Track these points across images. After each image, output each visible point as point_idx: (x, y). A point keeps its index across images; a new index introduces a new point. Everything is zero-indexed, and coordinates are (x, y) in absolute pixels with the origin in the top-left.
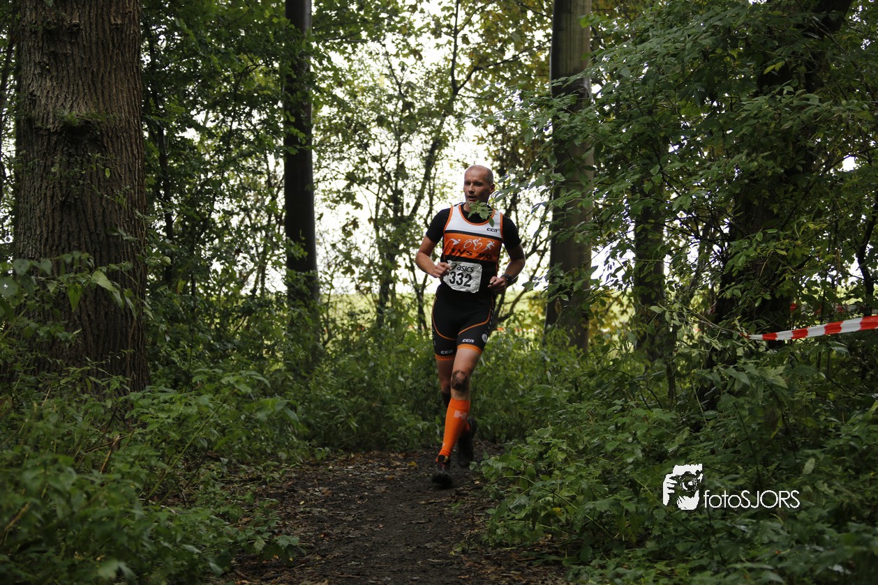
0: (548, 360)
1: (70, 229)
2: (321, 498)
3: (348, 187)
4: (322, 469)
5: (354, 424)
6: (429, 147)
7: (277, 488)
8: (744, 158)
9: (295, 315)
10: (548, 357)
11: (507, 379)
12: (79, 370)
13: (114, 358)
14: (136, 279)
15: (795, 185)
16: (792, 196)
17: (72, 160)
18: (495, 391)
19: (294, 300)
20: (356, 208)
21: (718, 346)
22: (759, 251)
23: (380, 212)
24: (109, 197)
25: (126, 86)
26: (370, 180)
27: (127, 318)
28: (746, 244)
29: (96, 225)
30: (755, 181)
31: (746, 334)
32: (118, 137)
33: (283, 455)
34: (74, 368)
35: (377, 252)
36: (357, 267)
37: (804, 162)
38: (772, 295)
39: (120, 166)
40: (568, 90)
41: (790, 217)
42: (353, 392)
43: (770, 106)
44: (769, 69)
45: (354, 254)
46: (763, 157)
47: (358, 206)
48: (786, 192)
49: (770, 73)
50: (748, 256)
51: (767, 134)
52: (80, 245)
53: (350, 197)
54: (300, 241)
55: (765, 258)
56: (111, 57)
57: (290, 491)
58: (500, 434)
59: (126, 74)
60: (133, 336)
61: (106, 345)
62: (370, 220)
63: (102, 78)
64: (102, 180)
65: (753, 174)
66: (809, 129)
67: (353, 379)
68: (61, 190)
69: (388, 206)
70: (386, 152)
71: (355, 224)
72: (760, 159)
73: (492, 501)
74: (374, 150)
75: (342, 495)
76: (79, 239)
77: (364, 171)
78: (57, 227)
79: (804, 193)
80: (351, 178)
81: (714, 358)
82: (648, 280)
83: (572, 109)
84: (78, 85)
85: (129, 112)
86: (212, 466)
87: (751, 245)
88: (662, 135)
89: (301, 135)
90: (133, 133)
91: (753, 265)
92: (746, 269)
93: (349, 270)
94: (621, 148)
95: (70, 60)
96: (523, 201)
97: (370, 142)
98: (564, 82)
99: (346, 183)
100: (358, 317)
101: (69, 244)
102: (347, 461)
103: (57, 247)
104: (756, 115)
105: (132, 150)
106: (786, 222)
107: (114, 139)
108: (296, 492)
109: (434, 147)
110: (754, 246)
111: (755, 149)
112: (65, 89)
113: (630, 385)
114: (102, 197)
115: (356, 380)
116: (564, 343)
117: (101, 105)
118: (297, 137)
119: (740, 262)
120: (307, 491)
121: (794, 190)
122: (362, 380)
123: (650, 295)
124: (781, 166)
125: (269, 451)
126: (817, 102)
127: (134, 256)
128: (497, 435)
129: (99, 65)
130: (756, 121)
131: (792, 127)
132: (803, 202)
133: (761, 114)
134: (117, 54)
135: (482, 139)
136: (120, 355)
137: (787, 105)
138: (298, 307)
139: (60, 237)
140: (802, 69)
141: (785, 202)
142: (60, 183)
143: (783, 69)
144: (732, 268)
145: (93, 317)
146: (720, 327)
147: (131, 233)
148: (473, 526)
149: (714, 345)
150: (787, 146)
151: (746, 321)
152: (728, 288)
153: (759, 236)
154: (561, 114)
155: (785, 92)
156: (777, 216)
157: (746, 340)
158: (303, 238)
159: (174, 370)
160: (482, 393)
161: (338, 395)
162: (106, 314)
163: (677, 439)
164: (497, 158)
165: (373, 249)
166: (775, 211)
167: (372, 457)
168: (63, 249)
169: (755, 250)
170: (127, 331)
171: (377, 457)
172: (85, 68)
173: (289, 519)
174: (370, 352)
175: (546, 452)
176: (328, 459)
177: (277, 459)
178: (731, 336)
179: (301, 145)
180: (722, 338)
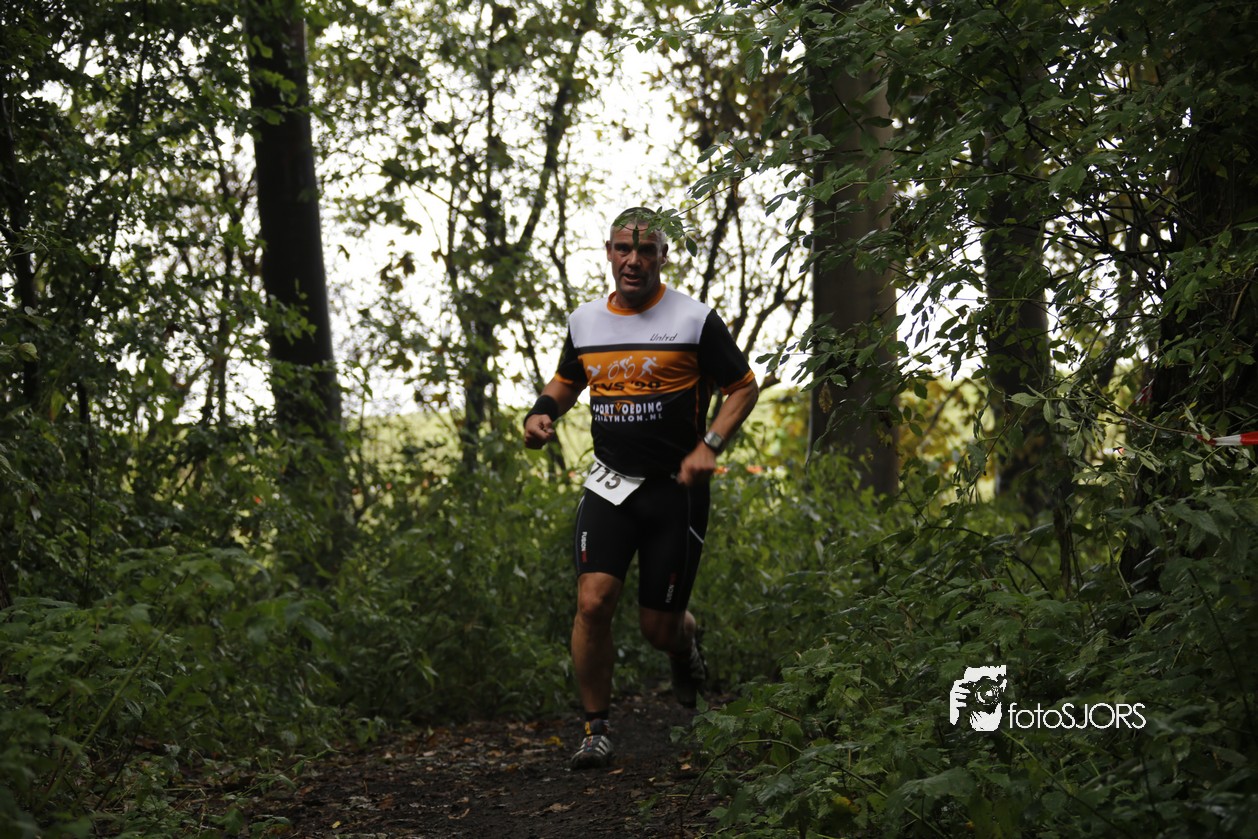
0: (817, 518)
2: (372, 814)
3: (389, 189)
4: (369, 761)
5: (429, 671)
6: (551, 99)
7: (283, 801)
9: (297, 453)
10: (817, 511)
20: (408, 232)
21: (1153, 464)
22: (1227, 269)
23: (458, 241)
26: (432, 174)
28: (1200, 256)
31: (1207, 437)
33: (291, 737)
35: (456, 320)
36: (417, 352)
42: (423, 607)
45: (408, 328)
46: (1227, 79)
47: (412, 227)
50: (1204, 280)
53: (394, 212)
54: (298, 302)
55: (1240, 283)
57: (309, 804)
62: (436, 254)
67: (422, 578)
69: (472, 224)
70: (463, 113)
71: (407, 264)
72: (1221, 85)
73: (718, 799)
74: (438, 109)
77: (419, 156)
80: (394, 171)
81: (1148, 489)
82: (1011, 340)
86: (146, 765)
87: (1209, 257)
89: (288, 86)
92: (1203, 307)
93: (399, 362)
94: (942, 78)
96: (751, 201)
97: (430, 94)
99: (384, 181)
100: (423, 457)
102: (421, 743)
108: (320, 805)
109: (562, 99)
110: (1216, 258)
111: (1213, 64)
113: (984, 554)
115: (429, 579)
116: (849, 483)
118: (277, 89)
120: (345, 803)
122: (443, 579)
123: (1016, 371)
125: (261, 728)
135: (661, 76)
138: (305, 435)
144: (1177, 306)
146: (1160, 426)
149: (1145, 462)
151: (1208, 411)
152: (1172, 347)
153: (1224, 239)
154: (817, 17)
157: (1209, 448)
158: (304, 296)
159: (51, 578)
161: (395, 612)
163: (1082, 653)
164: (693, 114)
165: (447, 316)
167: (470, 733)
169: (1219, 266)
171: (481, 731)
174: (454, 521)
175: (821, 695)
176: (382, 740)
177: (279, 744)
178: (1178, 442)
179: (288, 105)
180: (1162, 448)
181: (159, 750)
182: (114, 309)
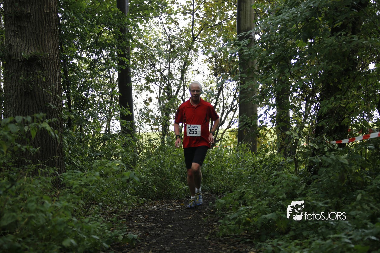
0: (240, 158)
1: (29, 104)
2: (143, 219)
3: (147, 83)
4: (142, 208)
5: (155, 189)
6: (182, 64)
7: (124, 216)
8: (325, 64)
9: (127, 140)
10: (240, 156)
11: (222, 167)
12: (34, 166)
13: (50, 160)
14: (58, 125)
15: (349, 76)
16: (348, 81)
17: (29, 73)
18: (217, 172)
19: (126, 133)
20: (151, 93)
21: (317, 147)
22: (333, 105)
23: (161, 95)
24: (45, 90)
25: (52, 40)
26: (156, 80)
27: (55, 142)
28: (327, 102)
29: (40, 102)
30: (331, 74)
31: (328, 141)
32: (48, 62)
33: (125, 202)
34: (33, 165)
35: (160, 112)
36: (152, 119)
37: (352, 66)
38: (339, 123)
39: (50, 75)
40: (247, 37)
41: (347, 90)
42: (154, 174)
43: (336, 41)
44: (336, 25)
45: (150, 113)
46: (334, 64)
47: (152, 91)
48: (345, 79)
49: (336, 27)
50: (328, 107)
51: (336, 54)
52: (33, 111)
53: (148, 88)
54: (128, 107)
55: (336, 108)
56: (45, 27)
57: (130, 217)
58: (220, 191)
59: (51, 34)
60: (58, 150)
61: (46, 155)
63: (41, 37)
64: (42, 81)
65: (330, 71)
66: (354, 51)
67: (153, 168)
68: (24, 87)
69: (165, 91)
71: (150, 100)
72: (333, 65)
73: (220, 218)
75: (153, 218)
76: (33, 108)
77: (154, 76)
78: (23, 103)
79: (353, 79)
80: (148, 79)
81: (315, 153)
82: (285, 119)
83: (249, 45)
84: (30, 40)
85: (53, 51)
86: (94, 207)
87: (329, 102)
88: (289, 55)
89: (127, 60)
90: (55, 60)
91: (331, 111)
92: (328, 113)
93: (148, 121)
94: (271, 62)
95: (27, 29)
96: (226, 87)
97: (156, 63)
98: (245, 34)
99: (145, 82)
100: (153, 142)
101: (29, 110)
102: (153, 204)
103: (23, 112)
104: (330, 45)
105: (55, 68)
106: (346, 92)
107: (47, 64)
108: (132, 217)
109: (185, 64)
110: (331, 103)
111: (331, 61)
112: (25, 42)
114: (42, 90)
115: (155, 168)
116: (247, 150)
117: (41, 49)
118: (125, 61)
119: (325, 110)
120: (138, 217)
121: (348, 78)
122: (158, 168)
124: (342, 67)
125: (119, 200)
126: (357, 40)
127: (57, 115)
128: (219, 191)
129: (40, 31)
130: (330, 48)
131: (346, 50)
132: (353, 83)
133: (332, 45)
134: (48, 26)
135: (206, 60)
136: (53, 159)
137: (343, 41)
138: (128, 136)
139: (24, 107)
140: (351, 25)
141: (345, 84)
142: (24, 84)
143: (342, 25)
144: (322, 113)
145: (40, 143)
146: (318, 139)
147: (56, 105)
148: (213, 228)
149: (315, 147)
150: (344, 59)
151: (328, 136)
152: (320, 122)
153: (332, 99)
154: (244, 48)
155: (342, 34)
156: (341, 90)
157: (329, 144)
158: (129, 106)
159: (74, 166)
160: (211, 173)
161: (147, 175)
162: (46, 141)
163: (300, 188)
165: (158, 111)
166: (340, 88)
167: (164, 202)
168: (26, 113)
169: (331, 104)
170: (55, 148)
171: (166, 202)
172: (34, 32)
173: (131, 228)
174: (161, 156)
175: (242, 196)
176: (145, 203)
177: (122, 203)
178: (322, 143)
179: (127, 65)
180: (318, 144)
181: (97, 204)
182: (88, 108)
